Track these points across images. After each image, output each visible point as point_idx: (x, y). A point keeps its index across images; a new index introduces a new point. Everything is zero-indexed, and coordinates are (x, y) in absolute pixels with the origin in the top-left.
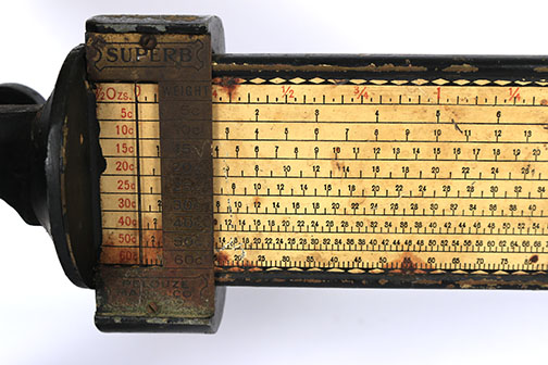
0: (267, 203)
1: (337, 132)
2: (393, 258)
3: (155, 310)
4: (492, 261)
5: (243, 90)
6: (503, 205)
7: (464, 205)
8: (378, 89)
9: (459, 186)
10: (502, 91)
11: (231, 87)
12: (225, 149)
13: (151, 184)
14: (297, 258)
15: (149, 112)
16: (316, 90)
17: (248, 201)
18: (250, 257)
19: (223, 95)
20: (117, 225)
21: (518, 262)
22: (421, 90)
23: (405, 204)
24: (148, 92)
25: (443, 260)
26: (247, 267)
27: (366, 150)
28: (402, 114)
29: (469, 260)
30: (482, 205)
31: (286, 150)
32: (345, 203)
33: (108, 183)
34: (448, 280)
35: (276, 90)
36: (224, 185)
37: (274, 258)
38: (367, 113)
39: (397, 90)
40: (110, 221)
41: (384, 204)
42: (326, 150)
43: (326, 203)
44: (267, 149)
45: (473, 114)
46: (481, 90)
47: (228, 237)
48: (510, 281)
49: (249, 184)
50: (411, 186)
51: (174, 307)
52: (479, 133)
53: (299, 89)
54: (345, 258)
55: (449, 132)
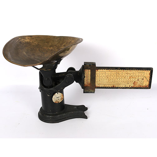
0: (100, 81)
1: (107, 74)
2: (112, 86)
3: (89, 91)
4: (121, 86)
5: (98, 70)
6: (123, 81)
7: (119, 81)
8: (111, 70)
9: (118, 79)
10: (123, 71)
11: (97, 70)
12: (97, 76)
13: (89, 79)
14: (103, 86)
15: (90, 72)
16: (105, 70)
17: (98, 81)
18: (99, 86)
19: (97, 71)
20: (85, 83)
21: (124, 86)
22: (115, 70)
23: (113, 81)
24: (90, 70)
25: (117, 86)
26: (98, 87)
27: (110, 76)
28: (113, 73)
29: (119, 86)
30: (121, 81)
31: (102, 76)
32: (108, 81)
33: (85, 79)
34: (117, 88)
35: (102, 70)
36: (96, 79)
37: (101, 86)
38: (110, 72)
39: (113, 70)
40: (85, 82)
41: (111, 81)
42: (106, 76)
43: (106, 81)
44: (100, 76)
45: (120, 73)
46: (121, 70)
47: (96, 84)
48: (123, 88)
49: (99, 79)
50: (114, 79)
51: (91, 91)
52: (120, 74)
53: (104, 70)
54: (108, 86)
55: (118, 74)
